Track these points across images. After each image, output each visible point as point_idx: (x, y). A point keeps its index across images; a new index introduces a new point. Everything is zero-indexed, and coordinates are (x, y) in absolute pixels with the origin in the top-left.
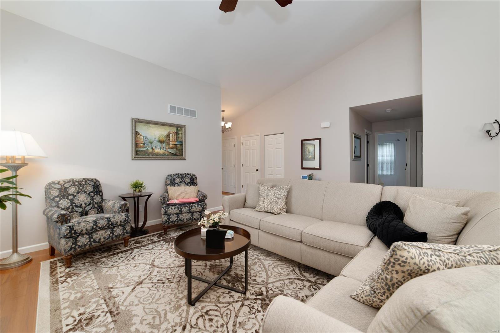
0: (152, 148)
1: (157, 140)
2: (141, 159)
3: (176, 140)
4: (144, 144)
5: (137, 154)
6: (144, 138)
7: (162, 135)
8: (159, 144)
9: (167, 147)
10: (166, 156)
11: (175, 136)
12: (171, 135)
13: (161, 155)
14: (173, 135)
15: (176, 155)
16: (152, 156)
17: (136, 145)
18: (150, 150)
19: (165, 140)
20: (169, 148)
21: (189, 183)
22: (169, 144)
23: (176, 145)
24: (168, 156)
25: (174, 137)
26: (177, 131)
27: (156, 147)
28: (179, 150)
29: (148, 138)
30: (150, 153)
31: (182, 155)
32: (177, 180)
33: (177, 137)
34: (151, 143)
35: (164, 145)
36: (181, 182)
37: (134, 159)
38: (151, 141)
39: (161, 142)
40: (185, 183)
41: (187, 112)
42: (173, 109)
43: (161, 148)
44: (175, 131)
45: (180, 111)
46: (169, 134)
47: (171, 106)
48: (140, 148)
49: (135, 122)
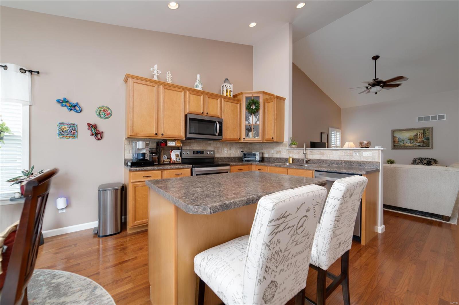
0: (404, 143)
1: (408, 138)
2: (396, 149)
3: (423, 137)
4: (399, 142)
5: (394, 147)
6: (398, 138)
7: (411, 136)
8: (409, 141)
9: (415, 142)
10: (414, 147)
11: (423, 135)
12: (418, 135)
13: (410, 147)
14: (421, 134)
15: (423, 146)
16: (404, 147)
17: (394, 142)
18: (403, 144)
19: (413, 138)
20: (416, 143)
21: (426, 164)
22: (417, 140)
23: (423, 140)
24: (416, 147)
25: (421, 136)
26: (424, 132)
27: (406, 143)
28: (426, 143)
29: (401, 138)
30: (403, 146)
31: (429, 146)
32: (418, 161)
33: (424, 136)
34: (403, 141)
35: (412, 141)
36: (419, 163)
37: (393, 149)
38: (403, 140)
39: (410, 139)
40: (422, 163)
41: (434, 118)
42: (420, 119)
43: (410, 143)
44: (423, 132)
45: (427, 118)
46: (417, 134)
47: (418, 118)
48: (396, 144)
49: (394, 131)
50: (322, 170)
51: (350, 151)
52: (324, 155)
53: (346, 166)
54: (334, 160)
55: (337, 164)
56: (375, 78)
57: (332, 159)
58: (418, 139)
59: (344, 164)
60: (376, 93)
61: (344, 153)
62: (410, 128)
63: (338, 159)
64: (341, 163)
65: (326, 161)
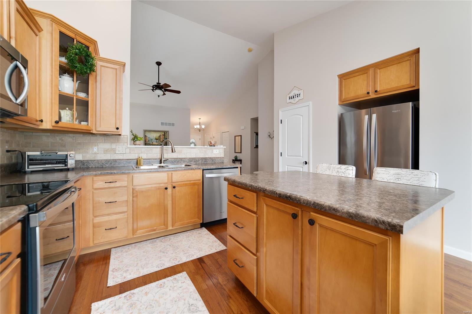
1: (154, 138)
3: (164, 138)
5: (145, 145)
6: (149, 138)
7: (157, 136)
8: (156, 140)
11: (164, 136)
13: (156, 145)
14: (162, 136)
17: (145, 141)
18: (151, 143)
19: (158, 138)
20: (160, 142)
23: (164, 140)
27: (154, 142)
28: (166, 142)
29: (151, 138)
31: (167, 144)
34: (152, 140)
35: (157, 141)
39: (156, 139)
41: (170, 124)
42: (162, 124)
43: (156, 142)
44: (164, 134)
45: (166, 124)
46: (160, 135)
47: (161, 123)
48: (147, 142)
49: (145, 131)
50: (212, 168)
51: (205, 149)
52: (181, 153)
53: (202, 163)
54: (192, 158)
55: (195, 162)
56: (158, 82)
57: (190, 157)
58: (161, 139)
59: (200, 161)
60: (159, 96)
61: (200, 151)
62: (156, 130)
63: (195, 157)
64: (199, 160)
65: (184, 160)
